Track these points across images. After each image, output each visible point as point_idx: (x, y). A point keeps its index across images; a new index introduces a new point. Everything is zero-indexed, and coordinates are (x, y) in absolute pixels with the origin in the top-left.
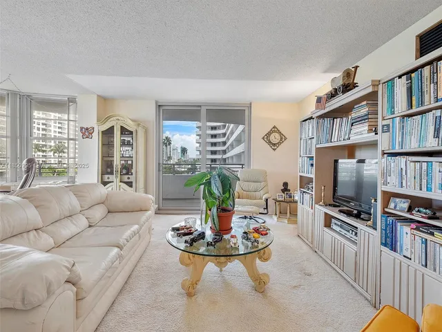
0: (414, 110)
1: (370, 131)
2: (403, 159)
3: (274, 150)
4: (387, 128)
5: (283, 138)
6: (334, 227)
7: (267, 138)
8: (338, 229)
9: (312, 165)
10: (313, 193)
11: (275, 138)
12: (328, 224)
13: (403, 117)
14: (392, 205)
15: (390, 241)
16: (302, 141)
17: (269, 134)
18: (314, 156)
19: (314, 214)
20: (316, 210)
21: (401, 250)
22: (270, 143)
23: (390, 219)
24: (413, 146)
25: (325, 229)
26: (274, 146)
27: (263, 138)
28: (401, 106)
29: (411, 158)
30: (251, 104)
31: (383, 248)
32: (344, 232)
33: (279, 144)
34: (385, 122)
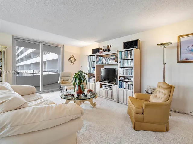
0: (126, 59)
1: (115, 62)
2: (124, 69)
3: (72, 64)
4: (120, 62)
5: (75, 60)
6: (103, 87)
7: (70, 59)
8: (105, 87)
9: (94, 70)
10: (95, 79)
11: (72, 60)
12: (101, 87)
13: (124, 60)
14: (120, 79)
15: (121, 87)
16: (89, 62)
17: (70, 58)
18: (95, 67)
19: (95, 85)
20: (96, 84)
21: (124, 88)
22: (71, 61)
23: (121, 82)
24: (126, 66)
25: (100, 88)
26: (72, 63)
27: (68, 60)
28: (123, 57)
29: (126, 69)
30: (63, 45)
31: (119, 88)
32: (106, 88)
33: (74, 62)
34: (119, 60)
